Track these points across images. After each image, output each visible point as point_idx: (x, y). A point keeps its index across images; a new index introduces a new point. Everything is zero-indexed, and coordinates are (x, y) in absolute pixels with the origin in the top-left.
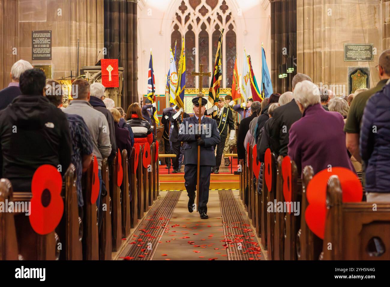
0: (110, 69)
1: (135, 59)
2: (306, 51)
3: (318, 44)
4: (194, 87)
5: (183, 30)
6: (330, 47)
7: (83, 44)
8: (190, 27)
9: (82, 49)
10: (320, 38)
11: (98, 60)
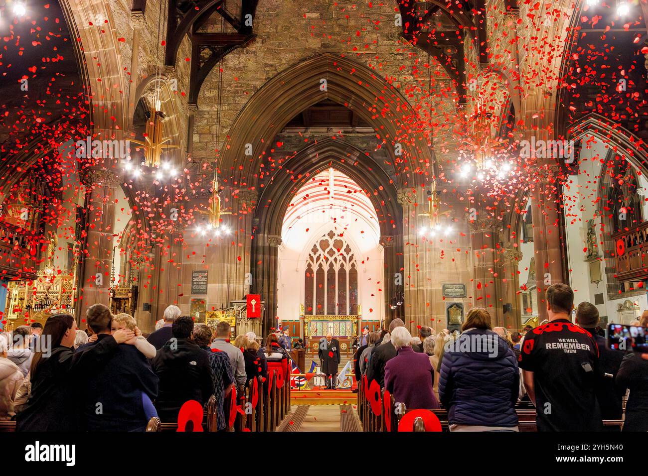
0: (253, 302)
1: (275, 292)
2: (412, 289)
3: (421, 284)
4: (324, 314)
5: (315, 268)
6: (431, 285)
7: (233, 280)
8: (320, 265)
9: (232, 286)
10: (423, 279)
11: (245, 295)
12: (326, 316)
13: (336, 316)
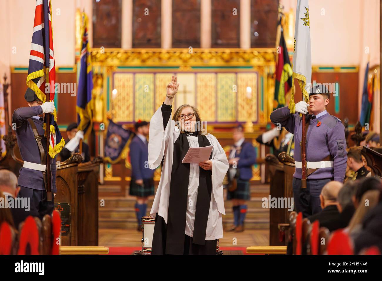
12: (168, 53)
13: (202, 53)
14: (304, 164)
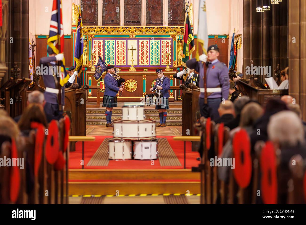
12: (123, 28)
13: (142, 28)
14: (205, 90)
